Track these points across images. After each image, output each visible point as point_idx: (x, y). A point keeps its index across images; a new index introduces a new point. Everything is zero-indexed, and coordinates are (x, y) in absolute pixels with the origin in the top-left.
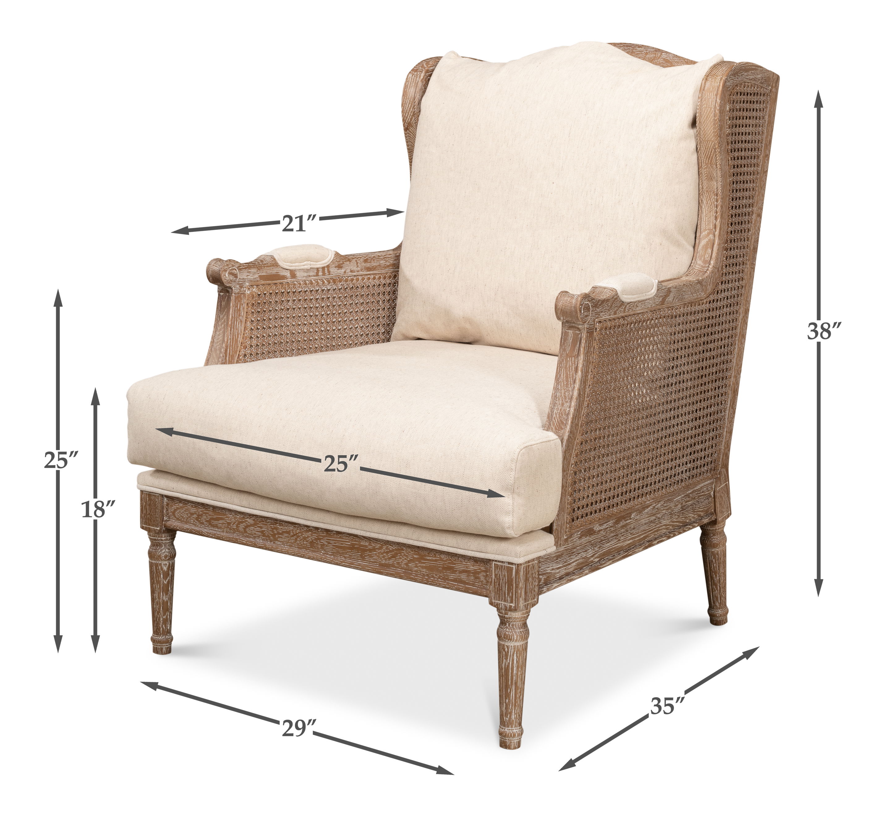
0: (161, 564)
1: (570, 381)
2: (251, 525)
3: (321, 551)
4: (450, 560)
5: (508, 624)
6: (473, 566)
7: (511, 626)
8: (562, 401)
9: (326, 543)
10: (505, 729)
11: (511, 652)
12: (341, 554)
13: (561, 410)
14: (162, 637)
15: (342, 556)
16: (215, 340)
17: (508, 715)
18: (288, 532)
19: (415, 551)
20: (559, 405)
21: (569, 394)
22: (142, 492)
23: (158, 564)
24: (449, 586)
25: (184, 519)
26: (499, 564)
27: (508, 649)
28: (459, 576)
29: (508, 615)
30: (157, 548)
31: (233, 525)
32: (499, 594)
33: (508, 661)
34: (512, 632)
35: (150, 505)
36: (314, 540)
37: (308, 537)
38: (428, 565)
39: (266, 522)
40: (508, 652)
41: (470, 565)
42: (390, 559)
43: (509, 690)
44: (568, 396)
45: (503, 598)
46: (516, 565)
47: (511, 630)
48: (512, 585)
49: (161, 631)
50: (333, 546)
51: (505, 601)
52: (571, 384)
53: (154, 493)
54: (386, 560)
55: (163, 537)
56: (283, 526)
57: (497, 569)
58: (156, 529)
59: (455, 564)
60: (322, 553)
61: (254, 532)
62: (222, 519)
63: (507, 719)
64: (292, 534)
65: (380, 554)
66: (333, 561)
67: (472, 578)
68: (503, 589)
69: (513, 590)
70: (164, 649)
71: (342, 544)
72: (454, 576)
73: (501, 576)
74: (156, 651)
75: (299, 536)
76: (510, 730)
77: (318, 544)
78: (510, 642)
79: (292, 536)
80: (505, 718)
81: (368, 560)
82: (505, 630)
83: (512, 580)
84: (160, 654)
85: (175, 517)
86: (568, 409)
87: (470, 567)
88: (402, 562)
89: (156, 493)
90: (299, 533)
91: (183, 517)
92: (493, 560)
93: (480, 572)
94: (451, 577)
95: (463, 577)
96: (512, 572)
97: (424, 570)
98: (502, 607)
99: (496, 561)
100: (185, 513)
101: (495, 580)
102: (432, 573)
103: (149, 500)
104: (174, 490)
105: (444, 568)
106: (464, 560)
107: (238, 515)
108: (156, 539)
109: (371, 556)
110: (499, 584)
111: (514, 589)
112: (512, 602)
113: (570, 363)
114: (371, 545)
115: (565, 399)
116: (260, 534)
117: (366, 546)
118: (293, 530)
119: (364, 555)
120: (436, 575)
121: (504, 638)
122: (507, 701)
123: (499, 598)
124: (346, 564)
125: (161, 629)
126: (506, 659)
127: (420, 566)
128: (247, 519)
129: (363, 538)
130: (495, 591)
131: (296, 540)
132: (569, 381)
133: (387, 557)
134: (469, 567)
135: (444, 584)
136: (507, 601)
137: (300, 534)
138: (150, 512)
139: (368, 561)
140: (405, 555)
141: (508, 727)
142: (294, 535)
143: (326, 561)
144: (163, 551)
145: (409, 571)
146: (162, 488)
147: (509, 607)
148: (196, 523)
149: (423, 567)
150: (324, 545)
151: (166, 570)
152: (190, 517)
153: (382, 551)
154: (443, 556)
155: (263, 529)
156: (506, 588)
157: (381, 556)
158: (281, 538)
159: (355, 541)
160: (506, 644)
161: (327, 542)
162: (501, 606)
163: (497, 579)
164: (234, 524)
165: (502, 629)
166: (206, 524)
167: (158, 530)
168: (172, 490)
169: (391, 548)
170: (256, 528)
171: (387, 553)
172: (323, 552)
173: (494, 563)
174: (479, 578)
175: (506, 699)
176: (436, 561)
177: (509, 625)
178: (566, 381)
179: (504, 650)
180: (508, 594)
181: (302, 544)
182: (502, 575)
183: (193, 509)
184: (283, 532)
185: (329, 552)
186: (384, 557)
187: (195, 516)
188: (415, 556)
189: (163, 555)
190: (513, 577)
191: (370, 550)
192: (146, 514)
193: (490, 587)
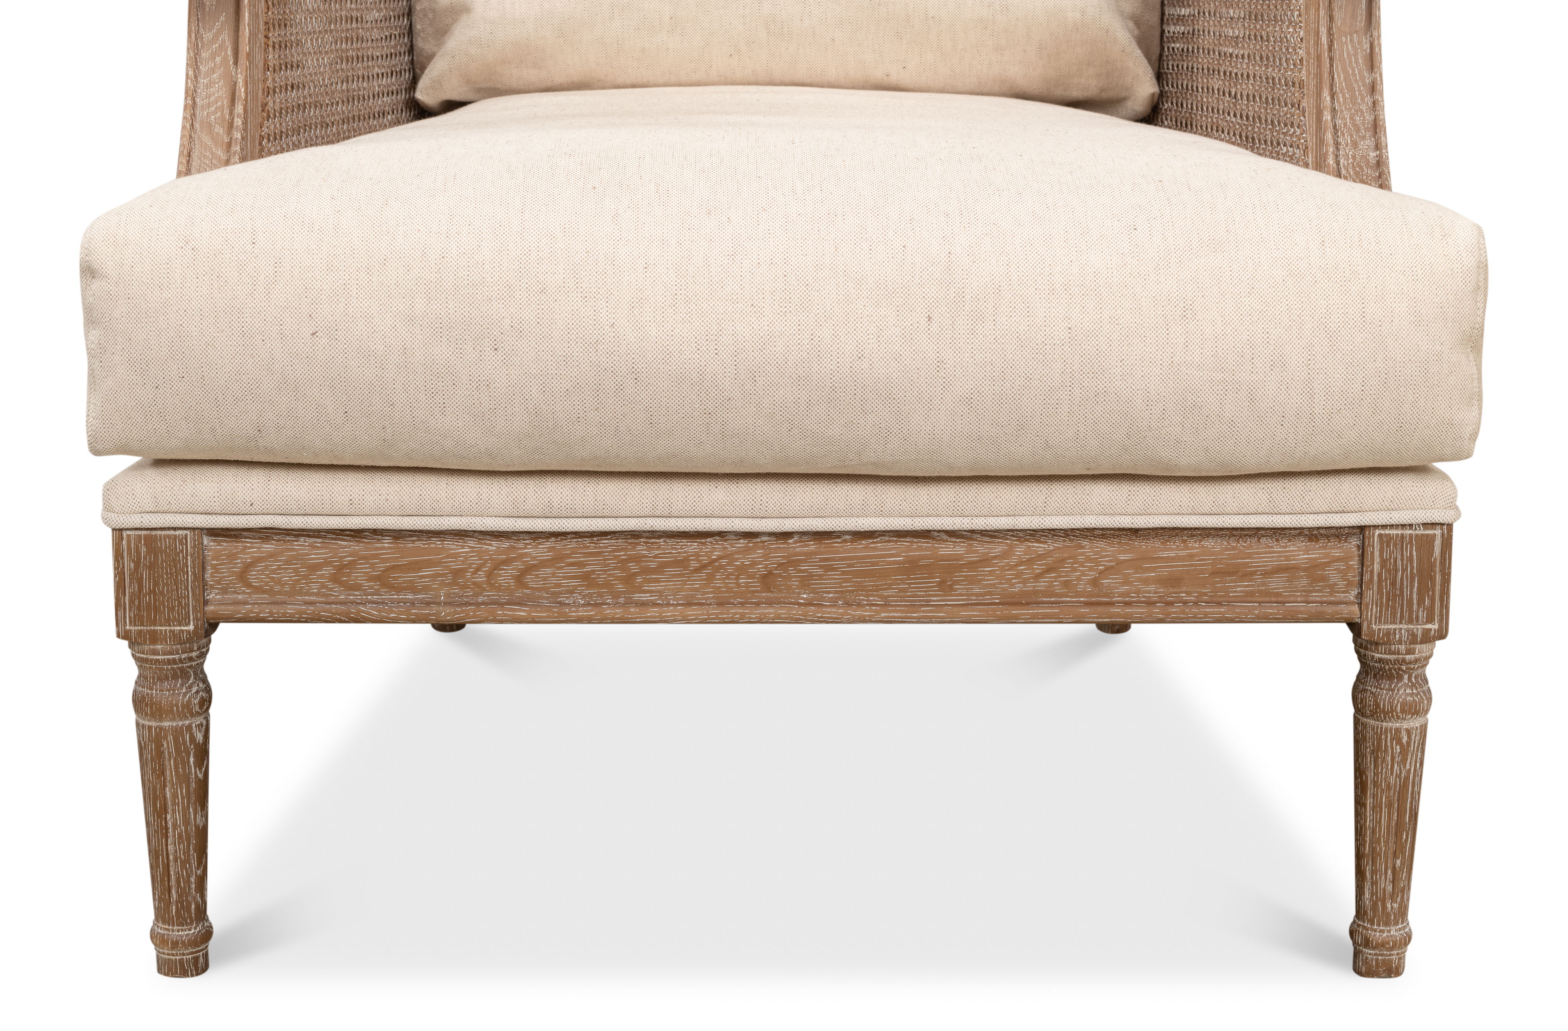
0: (189, 727)
1: (1359, 90)
2: (544, 564)
3: (799, 593)
4: (1234, 548)
5: (1406, 677)
6: (1306, 552)
7: (1413, 680)
8: (1351, 136)
9: (820, 571)
10: (1389, 931)
11: (1415, 742)
12: (871, 591)
13: (1354, 157)
14: (195, 928)
15: (873, 596)
16: (198, 100)
17: (1398, 896)
18: (682, 563)
19: (1118, 543)
20: (1347, 145)
21: (1364, 120)
22: (118, 532)
23: (181, 728)
24: (1237, 613)
25: (283, 585)
26: (1394, 532)
27: (1409, 737)
28: (1264, 584)
29: (1414, 653)
30: (175, 686)
31: (474, 573)
32: (1393, 607)
33: (1408, 767)
34: (1418, 693)
35: (152, 567)
36: (776, 569)
37: (754, 564)
38: (1165, 572)
39: (595, 548)
40: (1408, 743)
41: (1295, 551)
42: (1038, 577)
43: (1404, 836)
44: (1363, 124)
45: (1406, 615)
46: (1445, 527)
47: (1417, 689)
48: (1433, 579)
49: (193, 911)
50: (843, 573)
51: (1410, 621)
52: (1361, 94)
53: (169, 529)
54: (1025, 582)
55: (195, 648)
56: (659, 548)
57: (1388, 546)
58: (183, 631)
59: (1249, 556)
60: (803, 598)
61: (554, 580)
62: (430, 564)
63: (1395, 906)
64: (694, 564)
65: (1007, 570)
66: (849, 614)
67: (1304, 582)
68: (1406, 592)
69: (1434, 591)
70: (201, 958)
71: (873, 564)
72: (1247, 586)
73: (1399, 563)
74: (167, 968)
75: (722, 567)
76: (1400, 929)
77: (789, 577)
78: (1415, 719)
79: (697, 570)
80: (1389, 906)
81: (964, 592)
82: (1401, 692)
83: (1432, 566)
84: (192, 976)
85: (249, 585)
86: (1373, 154)
87: (1298, 555)
88: (1078, 579)
89: (175, 529)
90: (720, 558)
91: (279, 582)
92: (1376, 527)
93: (1328, 564)
94: (1236, 592)
95: (1276, 583)
96: (1434, 546)
97: (1152, 588)
98: (1400, 638)
99: (1384, 527)
100: (287, 569)
101: (1380, 575)
102: (1176, 590)
103: (148, 553)
104: (257, 508)
105: (1214, 573)
106: (1277, 540)
107: (491, 545)
108: (174, 660)
109: (972, 581)
110: (1393, 584)
111: (1438, 587)
112: (1430, 620)
113: (1350, 47)
114: (976, 552)
115: (1358, 130)
116: (574, 583)
117: (958, 558)
118: (697, 555)
119: (951, 581)
120: (1188, 593)
121: (1403, 711)
122: (1398, 862)
123: (1394, 614)
124: (892, 614)
125: (193, 906)
126: (1404, 761)
127: (1139, 580)
128: (525, 548)
129: (945, 537)
130: (1382, 603)
131: (711, 578)
132: (1357, 89)
133: (1029, 574)
134: (1294, 556)
135: (1220, 613)
136: (1417, 621)
137: (724, 562)
138: (156, 584)
139: (961, 595)
140: (1088, 559)
141: (1396, 924)
142: (704, 567)
143: (821, 617)
144: (194, 689)
145: (1101, 597)
146: (201, 509)
147: (1423, 635)
148: (331, 589)
149: (1146, 581)
150: (811, 576)
151: (201, 742)
152: (305, 577)
153: (1014, 560)
154: (1209, 543)
155: (588, 569)
156: (1415, 589)
157: (1009, 575)
158: (657, 581)
159: (920, 548)
160: (1405, 725)
161: (821, 567)
162: (1397, 636)
163: (1388, 571)
164: (478, 570)
165: (1393, 690)
166: (371, 587)
167: (188, 632)
168: (249, 509)
169: (1040, 547)
170: (561, 568)
171: (1030, 562)
172: (805, 596)
173: (1377, 532)
174: (1324, 579)
175: (1395, 856)
176: (1191, 557)
177: (1409, 679)
178: (1348, 92)
179: (1399, 742)
180: (1421, 602)
181: (731, 588)
182: (1402, 560)
183: (315, 554)
184: (661, 567)
185: (829, 593)
186: (1017, 576)
187: (327, 571)
188: (1122, 557)
189: (196, 701)
190: (1435, 559)
191: (972, 565)
192: (137, 595)
193: (1360, 595)
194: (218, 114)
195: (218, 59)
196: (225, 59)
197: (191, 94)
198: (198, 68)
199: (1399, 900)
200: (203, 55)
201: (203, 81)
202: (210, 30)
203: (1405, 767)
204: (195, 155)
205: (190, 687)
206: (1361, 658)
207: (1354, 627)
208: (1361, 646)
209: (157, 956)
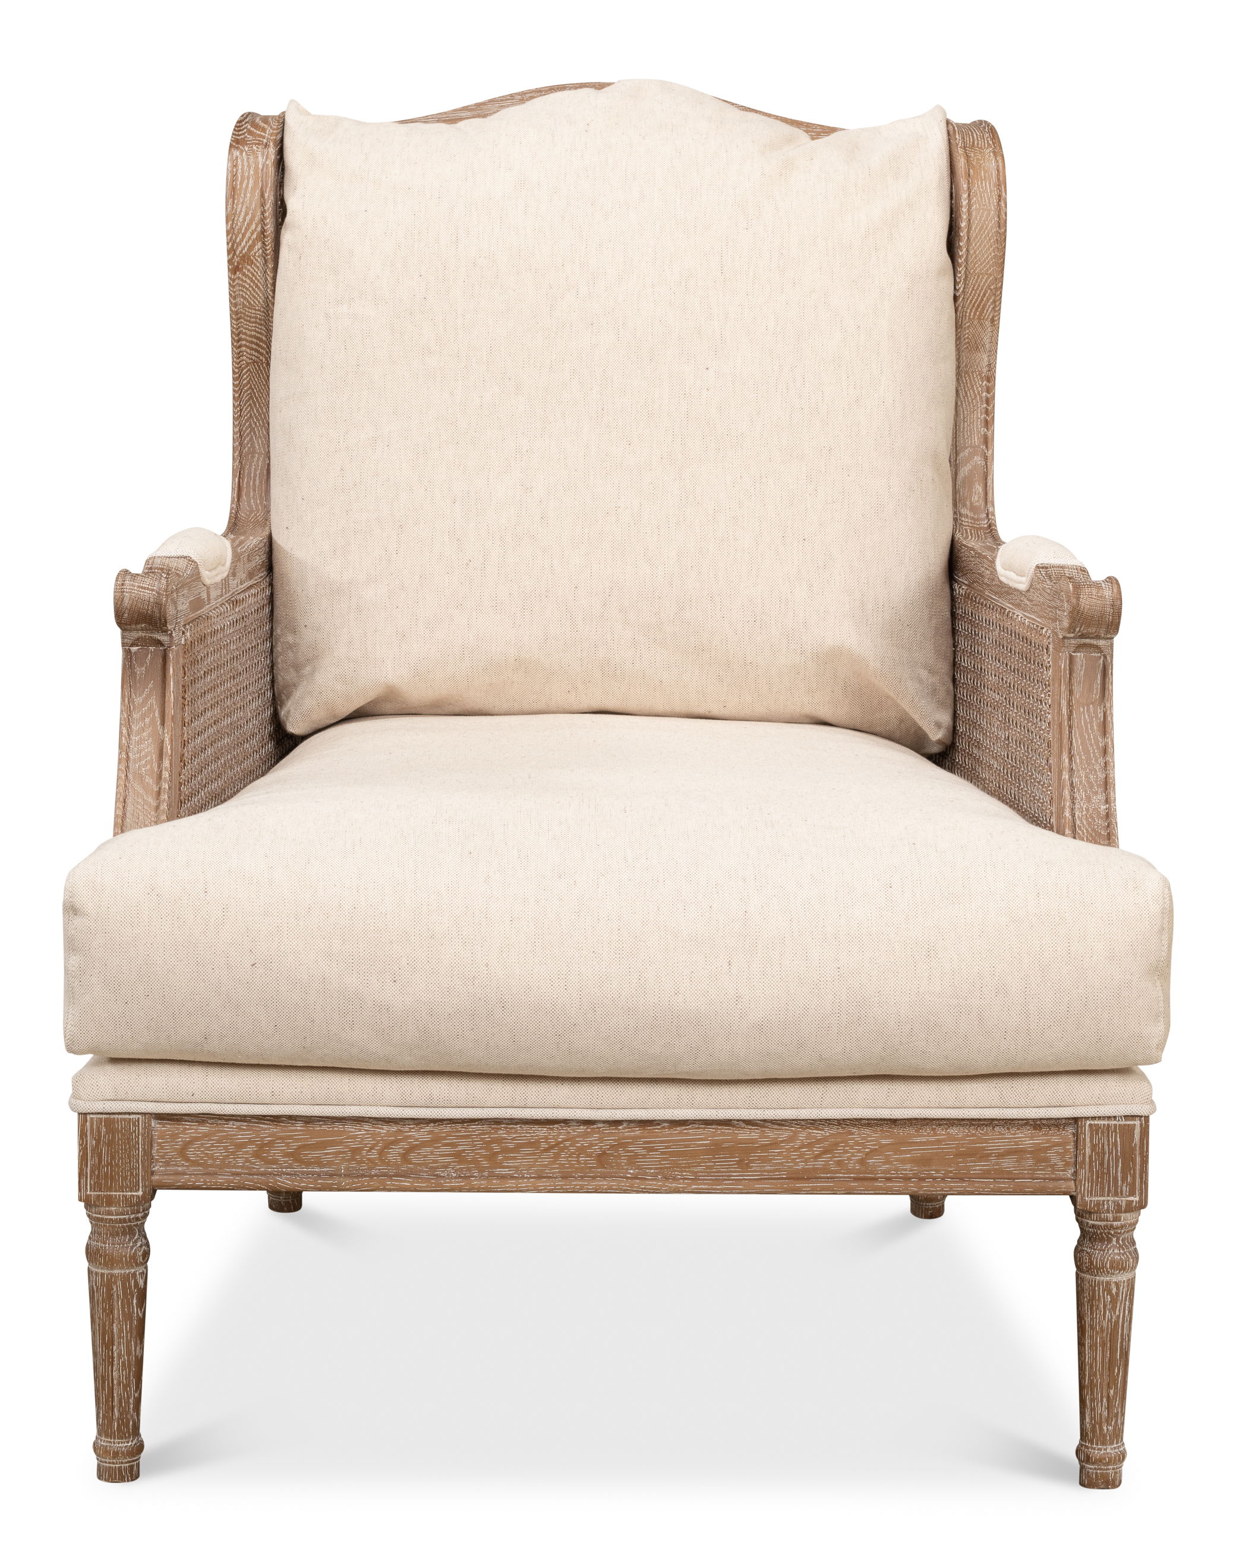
0: (134, 1275)
1: (1094, 752)
2: (424, 1144)
3: (627, 1169)
4: (973, 1135)
5: (1114, 1239)
6: (1032, 1138)
7: (1121, 1242)
8: (1086, 791)
9: (644, 1152)
10: (1105, 1449)
11: (1123, 1293)
12: (684, 1167)
13: (1087, 810)
14: (132, 1441)
15: (685, 1171)
17: (1112, 1420)
18: (535, 1144)
19: (881, 1131)
20: (1082, 800)
21: (1097, 778)
22: (83, 1116)
23: (128, 1274)
24: (976, 1187)
25: (215, 1160)
26: (1101, 1122)
27: (1118, 1288)
28: (997, 1164)
29: (1120, 1221)
30: (124, 1240)
31: (369, 1151)
32: (1102, 1183)
33: (1117, 1313)
34: (1125, 1253)
35: (110, 1144)
36: (609, 1149)
37: (591, 1145)
38: (918, 1154)
39: (465, 1132)
40: (1117, 1294)
41: (1023, 1137)
42: (817, 1157)
43: (1116, 1371)
44: (1096, 782)
45: (1113, 1189)
46: (1143, 1118)
47: (1123, 1250)
48: (1133, 1160)
49: (131, 1428)
50: (662, 1153)
51: (1116, 1194)
52: (1095, 756)
53: (125, 1113)
54: (806, 1161)
55: (141, 1210)
56: (516, 1132)
57: (1097, 1133)
58: (133, 1196)
59: (986, 1141)
60: (630, 1173)
61: (432, 1157)
62: (333, 1143)
63: (1110, 1428)
64: (544, 1145)
65: (793, 1152)
66: (666, 1186)
67: (1030, 1162)
68: (1112, 1171)
69: (1135, 1170)
70: (135, 1467)
71: (686, 1146)
72: (984, 1165)
73: (1106, 1147)
74: (106, 1474)
75: (566, 1147)
76: (1115, 1448)
77: (619, 1156)
78: (1122, 1274)
79: (546, 1150)
80: (1105, 1428)
81: (758, 1169)
82: (1110, 1252)
83: (1133, 1150)
84: (128, 1481)
85: (187, 1160)
86: (1103, 807)
87: (1025, 1141)
88: (849, 1159)
89: (129, 1114)
90: (564, 1140)
91: (212, 1157)
92: (1087, 1118)
93: (1049, 1148)
94: (975, 1170)
95: (1008, 1163)
96: (1134, 1134)
97: (908, 1167)
98: (1108, 1208)
99: (1094, 1118)
100: (219, 1146)
101: (1090, 1157)
102: (927, 1169)
103: (107, 1132)
104: (197, 1097)
105: (959, 1155)
106: (1008, 1129)
107: (383, 1129)
108: (125, 1219)
109: (764, 1160)
110: (1102, 1164)
111: (1138, 1167)
112: (1132, 1193)
113: (1086, 716)
114: (768, 1137)
115: (1091, 787)
116: (448, 1159)
117: (753, 1141)
118: (546, 1138)
119: (748, 1160)
120: (937, 1171)
121: (1112, 1267)
122: (1112, 1392)
123: (1102, 1189)
124: (700, 1187)
125: (131, 1423)
126: (1114, 1308)
127: (897, 1160)
128: (410, 1132)
129: (743, 1125)
130: (1092, 1180)
131: (557, 1156)
132: (1091, 751)
133: (810, 1154)
134: (1021, 1141)
135: (962, 1187)
136: (1122, 1194)
137: (568, 1143)
138: (113, 1158)
139: (756, 1171)
140: (857, 1144)
141: (1112, 1443)
142: (552, 1147)
143: (645, 1188)
144: (139, 1244)
145: (868, 1173)
146: (151, 1098)
147: (1126, 1205)
148: (253, 1163)
149: (903, 1161)
150: (636, 1155)
151: (142, 1287)
152: (233, 1153)
153: (798, 1144)
154: (953, 1131)
155: (460, 1148)
156: (1120, 1169)
157: (794, 1155)
158: (514, 1158)
159: (723, 1134)
160: (1114, 1279)
161: (644, 1148)
162: (1106, 1206)
163: (1097, 1154)
164: (372, 1148)
165: (1104, 1251)
166: (285, 1162)
167: (138, 1197)
168: (189, 1098)
169: (818, 1134)
170: (438, 1148)
171: (810, 1145)
172: (632, 1171)
173: (1088, 1122)
174: (1047, 1160)
175: (1109, 1387)
176: (939, 1142)
177: (1117, 1241)
178: (1084, 754)
179: (1110, 1292)
180: (1124, 1179)
181: (574, 1164)
182: (1109, 1145)
183: (241, 1135)
184: (518, 1147)
185: (651, 1169)
186: (801, 1156)
187: (251, 1148)
188: (884, 1142)
189: (140, 1254)
190: (1135, 1144)
191: (764, 1148)
192: (97, 1167)
193: (1075, 1173)
194: (148, 767)
195: (147, 720)
196: (153, 720)
197: (124, 749)
198: (130, 727)
199: (1113, 1423)
200: (135, 716)
201: (135, 738)
202: (140, 695)
203: (1115, 1313)
204: (129, 801)
205: (136, 1242)
206: (1081, 1224)
207: (1073, 1199)
208: (1080, 1215)
209: (99, 1465)
